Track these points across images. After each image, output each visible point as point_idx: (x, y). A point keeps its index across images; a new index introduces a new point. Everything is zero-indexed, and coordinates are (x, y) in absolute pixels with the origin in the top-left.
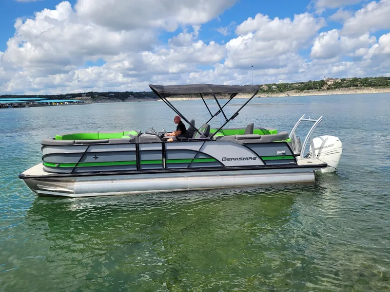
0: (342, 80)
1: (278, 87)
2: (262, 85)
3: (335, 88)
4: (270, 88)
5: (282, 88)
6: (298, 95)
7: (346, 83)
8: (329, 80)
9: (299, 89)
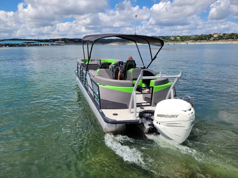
0: (223, 34)
1: (181, 38)
2: (170, 37)
3: (218, 40)
4: (175, 38)
5: (184, 39)
6: (193, 43)
7: (226, 36)
8: (215, 34)
9: (194, 40)
